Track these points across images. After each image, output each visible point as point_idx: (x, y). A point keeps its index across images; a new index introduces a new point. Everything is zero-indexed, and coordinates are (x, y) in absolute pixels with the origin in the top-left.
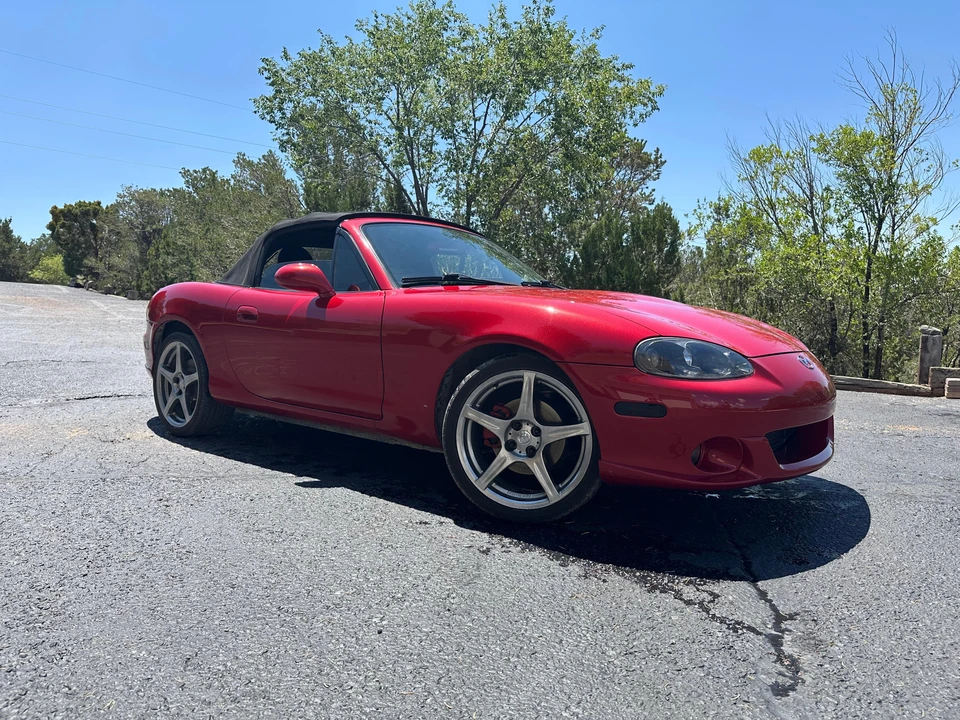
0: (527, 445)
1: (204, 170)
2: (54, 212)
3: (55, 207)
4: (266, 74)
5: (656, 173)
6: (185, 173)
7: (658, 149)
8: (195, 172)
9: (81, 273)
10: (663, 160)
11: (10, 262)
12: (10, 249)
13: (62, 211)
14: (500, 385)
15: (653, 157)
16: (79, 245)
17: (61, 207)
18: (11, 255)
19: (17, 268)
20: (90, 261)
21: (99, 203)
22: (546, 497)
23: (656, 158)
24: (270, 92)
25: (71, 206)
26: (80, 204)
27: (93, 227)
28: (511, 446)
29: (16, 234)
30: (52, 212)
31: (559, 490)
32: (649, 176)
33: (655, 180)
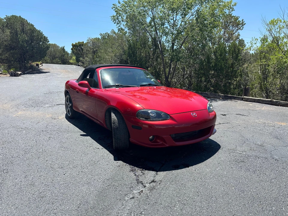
1: (106, 34)
3: (73, 44)
4: (114, 9)
5: (242, 27)
6: (101, 35)
7: (243, 20)
8: (103, 34)
9: (80, 62)
10: (245, 23)
11: (65, 58)
12: (65, 54)
13: (74, 45)
15: (241, 22)
16: (79, 54)
17: (74, 44)
18: (65, 56)
19: (66, 59)
20: (81, 59)
21: (83, 42)
23: (242, 23)
24: (115, 14)
25: (77, 43)
26: (79, 43)
27: (82, 48)
29: (66, 50)
30: (72, 45)
32: (240, 29)
33: (241, 30)
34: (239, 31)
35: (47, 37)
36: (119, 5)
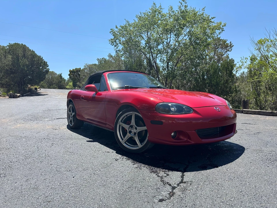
0: (134, 132)
1: (103, 59)
2: (70, 71)
3: (70, 70)
4: (112, 33)
5: (230, 49)
6: (98, 60)
7: (231, 42)
8: (100, 59)
9: (76, 86)
10: (233, 45)
11: (62, 84)
12: (62, 81)
13: (72, 71)
14: (128, 116)
15: (229, 45)
16: (76, 79)
17: (72, 70)
18: (62, 82)
19: (63, 85)
20: (78, 83)
21: (80, 68)
22: (138, 146)
23: (230, 45)
24: (113, 37)
25: (74, 69)
26: (76, 69)
27: (79, 74)
28: (130, 132)
29: (63, 77)
30: (69, 71)
31: (141, 144)
32: (228, 50)
33: (230, 51)
34: (228, 52)
35: (47, 62)
36: (116, 30)
